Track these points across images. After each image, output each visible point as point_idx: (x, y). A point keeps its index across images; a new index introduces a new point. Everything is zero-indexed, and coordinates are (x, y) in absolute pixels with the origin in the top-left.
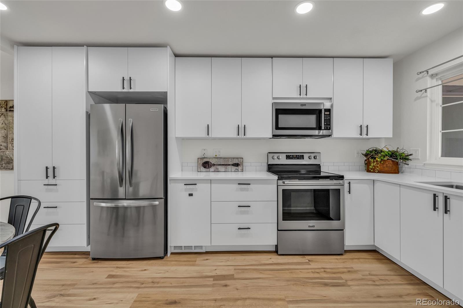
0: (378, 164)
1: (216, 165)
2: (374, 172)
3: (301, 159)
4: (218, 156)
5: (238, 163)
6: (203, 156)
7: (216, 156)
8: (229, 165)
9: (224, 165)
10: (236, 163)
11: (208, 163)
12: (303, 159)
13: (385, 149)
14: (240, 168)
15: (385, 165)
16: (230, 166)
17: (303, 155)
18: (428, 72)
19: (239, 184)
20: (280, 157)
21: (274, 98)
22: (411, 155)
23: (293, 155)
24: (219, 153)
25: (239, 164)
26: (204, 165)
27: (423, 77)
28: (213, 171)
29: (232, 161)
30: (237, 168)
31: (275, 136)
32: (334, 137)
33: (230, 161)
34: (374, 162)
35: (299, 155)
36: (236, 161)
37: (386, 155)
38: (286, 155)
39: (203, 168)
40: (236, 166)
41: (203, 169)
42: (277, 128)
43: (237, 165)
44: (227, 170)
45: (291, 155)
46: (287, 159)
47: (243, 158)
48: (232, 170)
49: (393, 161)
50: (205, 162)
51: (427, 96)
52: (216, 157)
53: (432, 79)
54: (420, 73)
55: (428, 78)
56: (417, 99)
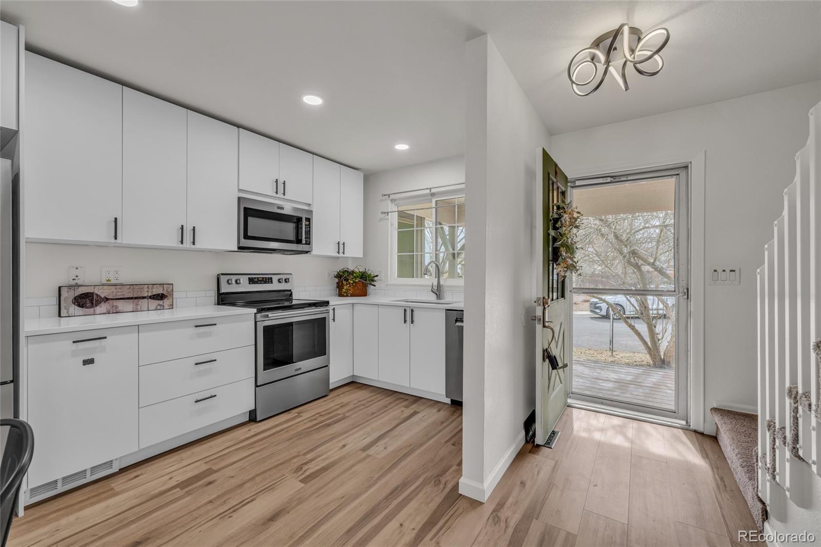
0: (350, 287)
1: (111, 299)
2: (347, 296)
3: (269, 283)
4: (113, 281)
5: (162, 294)
6: (73, 283)
7: (109, 280)
8: (144, 298)
9: (132, 298)
10: (159, 294)
11: (90, 296)
12: (272, 283)
13: (356, 270)
14: (166, 302)
15: (356, 288)
16: (146, 300)
17: (271, 278)
18: (389, 196)
19: (196, 326)
20: (241, 280)
21: (240, 190)
22: (377, 276)
23: (258, 278)
24: (117, 276)
25: (166, 294)
26: (79, 300)
27: (386, 200)
28: (105, 311)
29: (150, 290)
30: (161, 302)
31: (241, 248)
32: (314, 254)
33: (146, 290)
34: (347, 284)
35: (266, 278)
36: (159, 291)
37: (358, 277)
38: (249, 278)
39: (76, 307)
40: (159, 300)
41: (74, 309)
42: (246, 237)
43: (161, 297)
44: (139, 308)
45: (255, 278)
46: (250, 284)
47: (172, 284)
48: (150, 307)
49: (362, 282)
50: (82, 294)
51: (388, 219)
52: (108, 282)
53: (392, 203)
54: (385, 195)
55: (389, 202)
56: (381, 220)
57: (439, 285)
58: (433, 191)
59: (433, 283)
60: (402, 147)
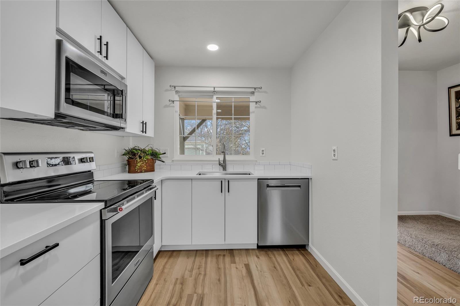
0: (143, 163)
2: (141, 172)
13: (147, 149)
18: (175, 87)
20: (40, 162)
22: (164, 153)
27: (171, 90)
34: (140, 162)
37: (149, 154)
42: (69, 101)
49: (152, 159)
51: (173, 106)
53: (176, 94)
54: (172, 86)
55: (175, 92)
56: (166, 106)
57: (224, 160)
58: (216, 89)
59: (219, 159)
60: (213, 47)
